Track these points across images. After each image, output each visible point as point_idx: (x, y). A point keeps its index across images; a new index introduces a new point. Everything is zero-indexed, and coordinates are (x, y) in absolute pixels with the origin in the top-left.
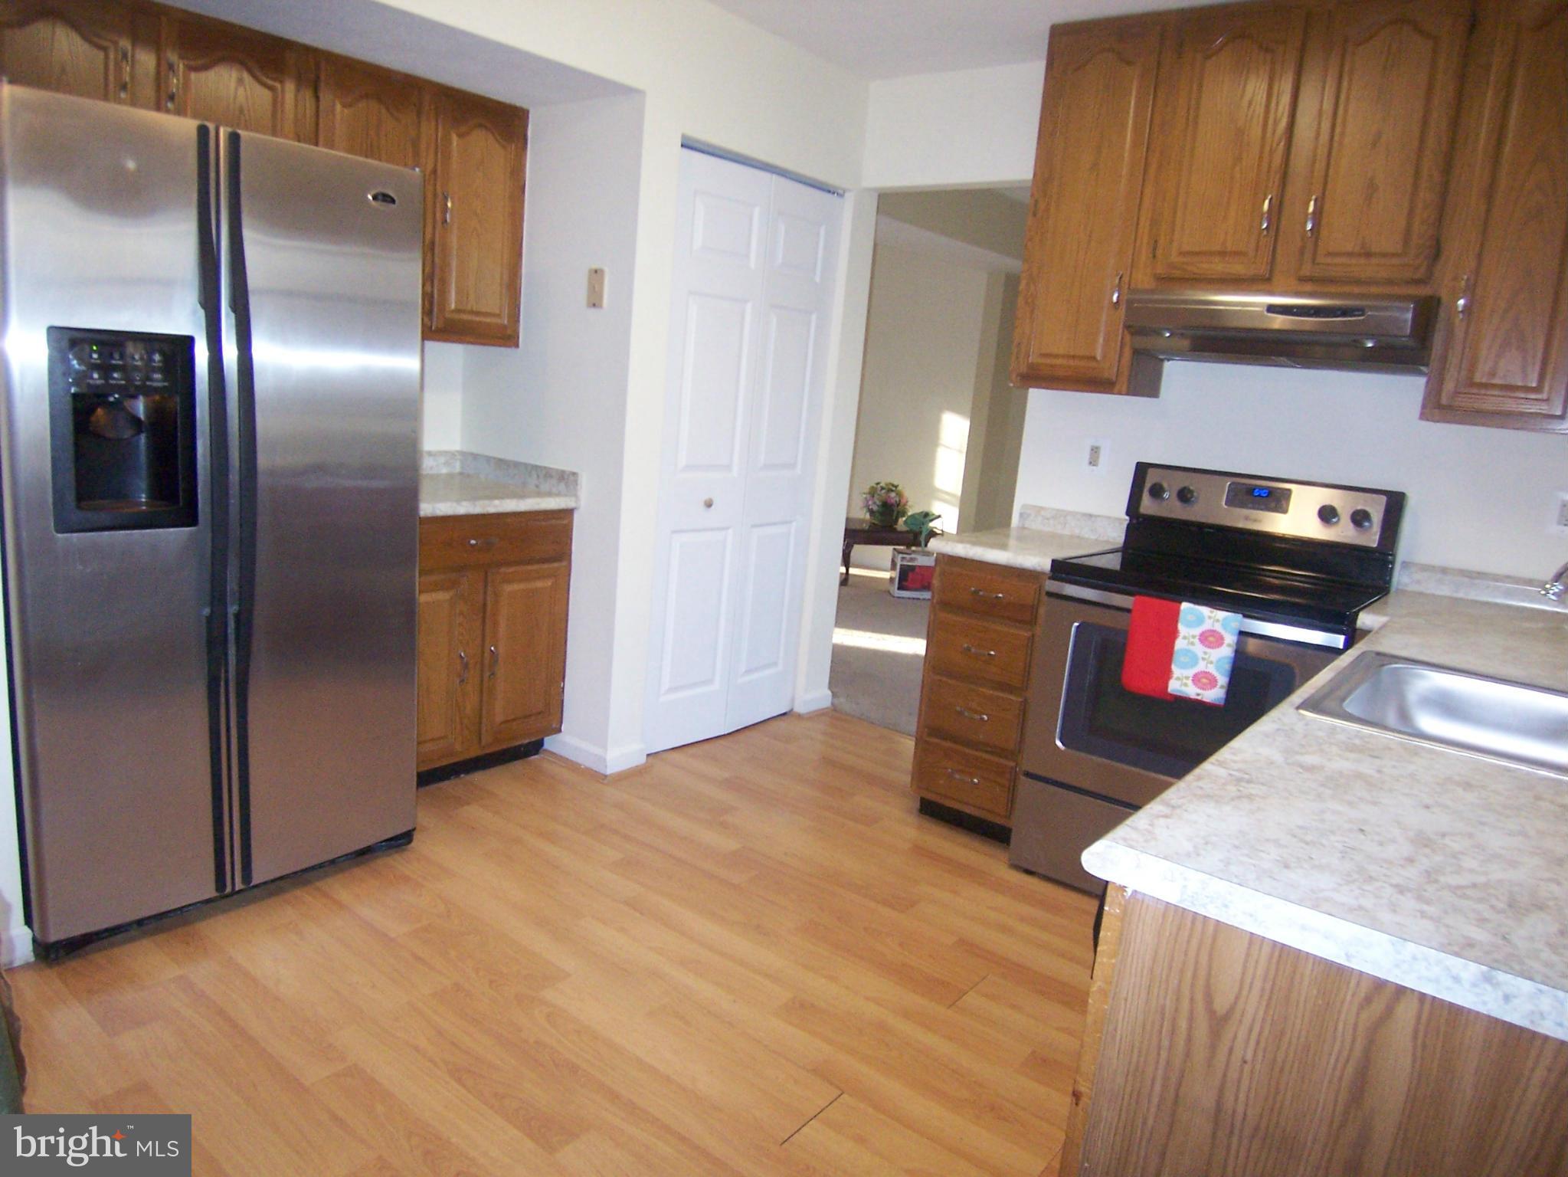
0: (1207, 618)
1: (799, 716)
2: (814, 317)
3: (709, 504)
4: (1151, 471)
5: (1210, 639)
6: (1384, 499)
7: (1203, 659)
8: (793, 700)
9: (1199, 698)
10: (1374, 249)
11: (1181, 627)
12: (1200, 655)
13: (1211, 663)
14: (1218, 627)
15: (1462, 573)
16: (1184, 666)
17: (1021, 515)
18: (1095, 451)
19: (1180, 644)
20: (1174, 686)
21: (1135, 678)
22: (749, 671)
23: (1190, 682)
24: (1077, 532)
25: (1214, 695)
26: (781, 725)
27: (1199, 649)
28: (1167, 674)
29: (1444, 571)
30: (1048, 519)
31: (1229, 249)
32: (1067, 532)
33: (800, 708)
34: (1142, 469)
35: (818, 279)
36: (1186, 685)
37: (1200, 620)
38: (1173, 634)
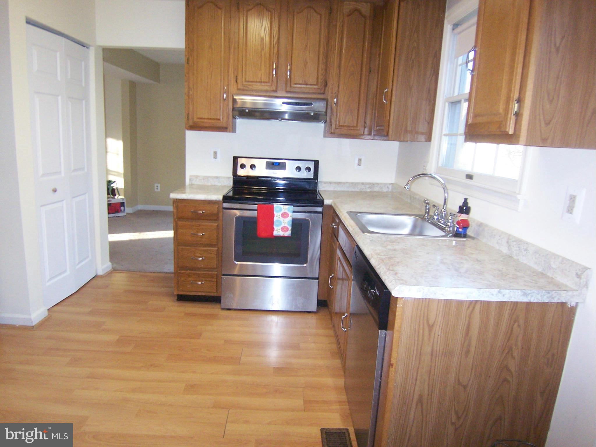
0: (283, 209)
1: (101, 277)
2: (84, 102)
3: (55, 191)
4: (239, 159)
5: (285, 215)
6: (313, 162)
7: (283, 222)
8: (96, 271)
9: (284, 235)
10: (308, 83)
11: (275, 213)
12: (282, 221)
13: (286, 223)
14: (286, 211)
15: (335, 183)
16: (277, 226)
17: (190, 179)
18: (215, 153)
19: (275, 219)
20: (275, 233)
21: (262, 233)
22: (79, 263)
23: (280, 231)
24: (213, 183)
25: (288, 233)
26: (94, 281)
27: (281, 219)
28: (273, 229)
29: (330, 183)
30: (201, 180)
31: (263, 81)
32: (209, 184)
33: (100, 273)
34: (235, 159)
35: (83, 85)
36: (279, 232)
37: (281, 210)
38: (273, 216)
